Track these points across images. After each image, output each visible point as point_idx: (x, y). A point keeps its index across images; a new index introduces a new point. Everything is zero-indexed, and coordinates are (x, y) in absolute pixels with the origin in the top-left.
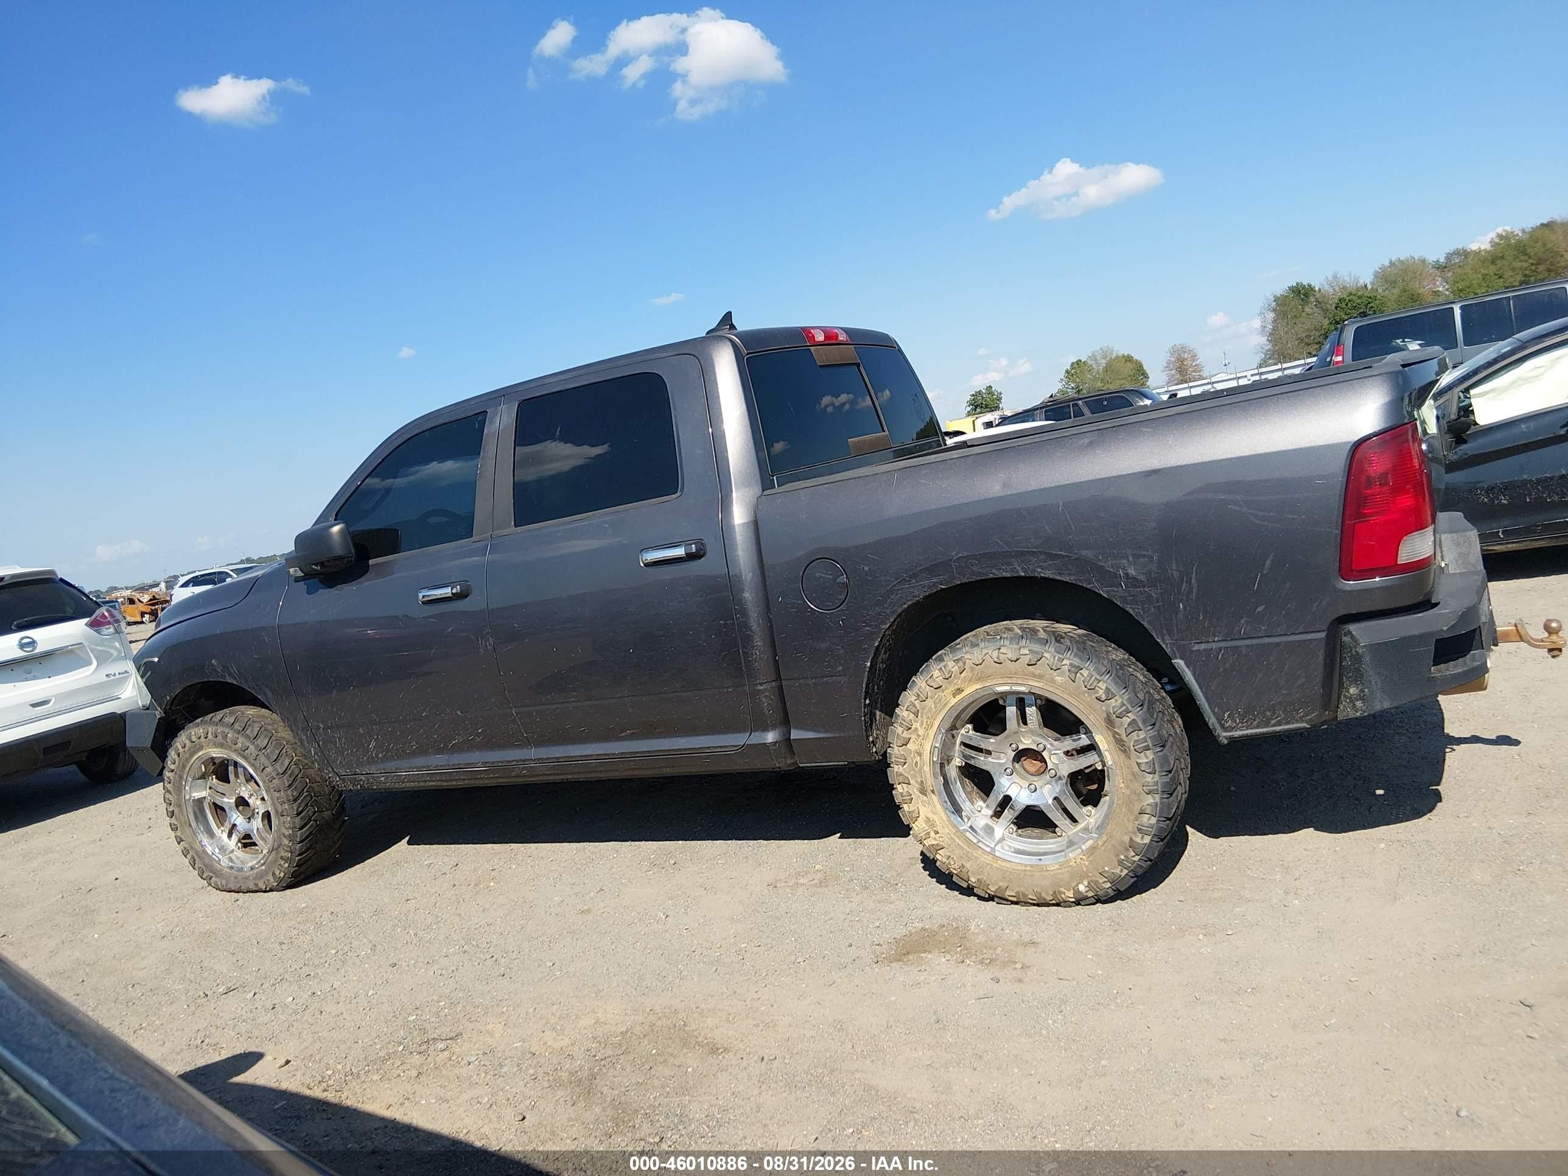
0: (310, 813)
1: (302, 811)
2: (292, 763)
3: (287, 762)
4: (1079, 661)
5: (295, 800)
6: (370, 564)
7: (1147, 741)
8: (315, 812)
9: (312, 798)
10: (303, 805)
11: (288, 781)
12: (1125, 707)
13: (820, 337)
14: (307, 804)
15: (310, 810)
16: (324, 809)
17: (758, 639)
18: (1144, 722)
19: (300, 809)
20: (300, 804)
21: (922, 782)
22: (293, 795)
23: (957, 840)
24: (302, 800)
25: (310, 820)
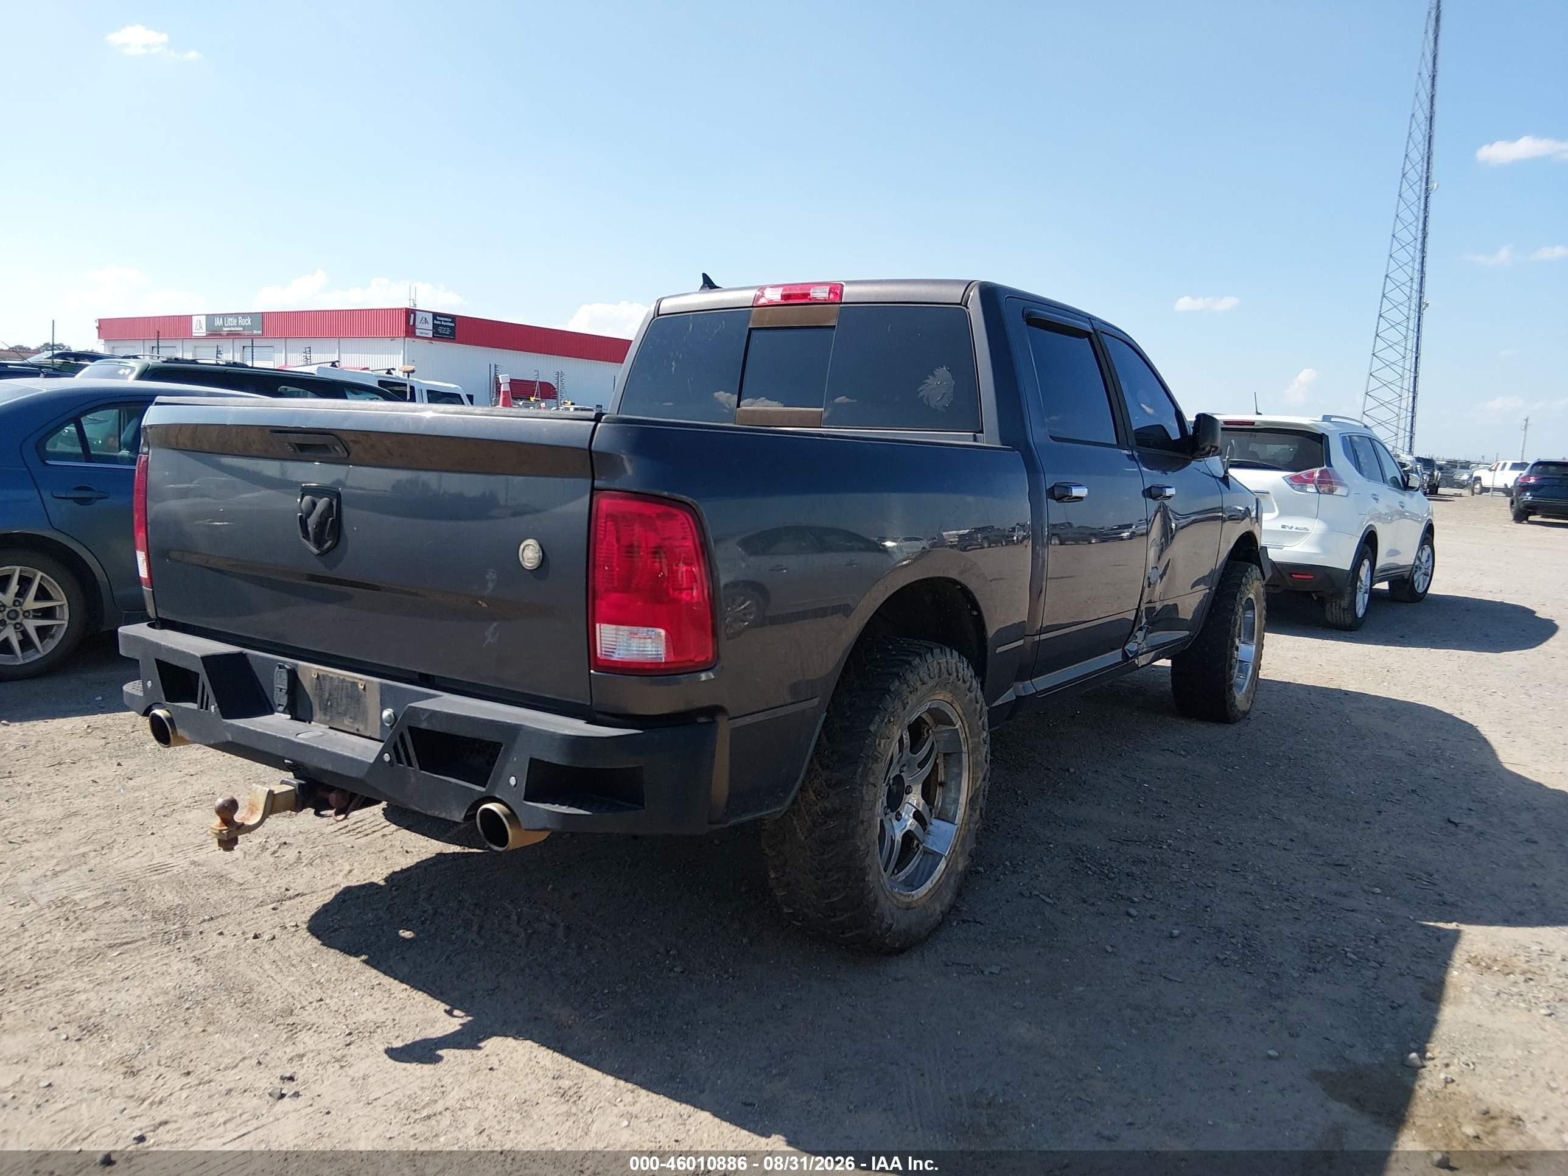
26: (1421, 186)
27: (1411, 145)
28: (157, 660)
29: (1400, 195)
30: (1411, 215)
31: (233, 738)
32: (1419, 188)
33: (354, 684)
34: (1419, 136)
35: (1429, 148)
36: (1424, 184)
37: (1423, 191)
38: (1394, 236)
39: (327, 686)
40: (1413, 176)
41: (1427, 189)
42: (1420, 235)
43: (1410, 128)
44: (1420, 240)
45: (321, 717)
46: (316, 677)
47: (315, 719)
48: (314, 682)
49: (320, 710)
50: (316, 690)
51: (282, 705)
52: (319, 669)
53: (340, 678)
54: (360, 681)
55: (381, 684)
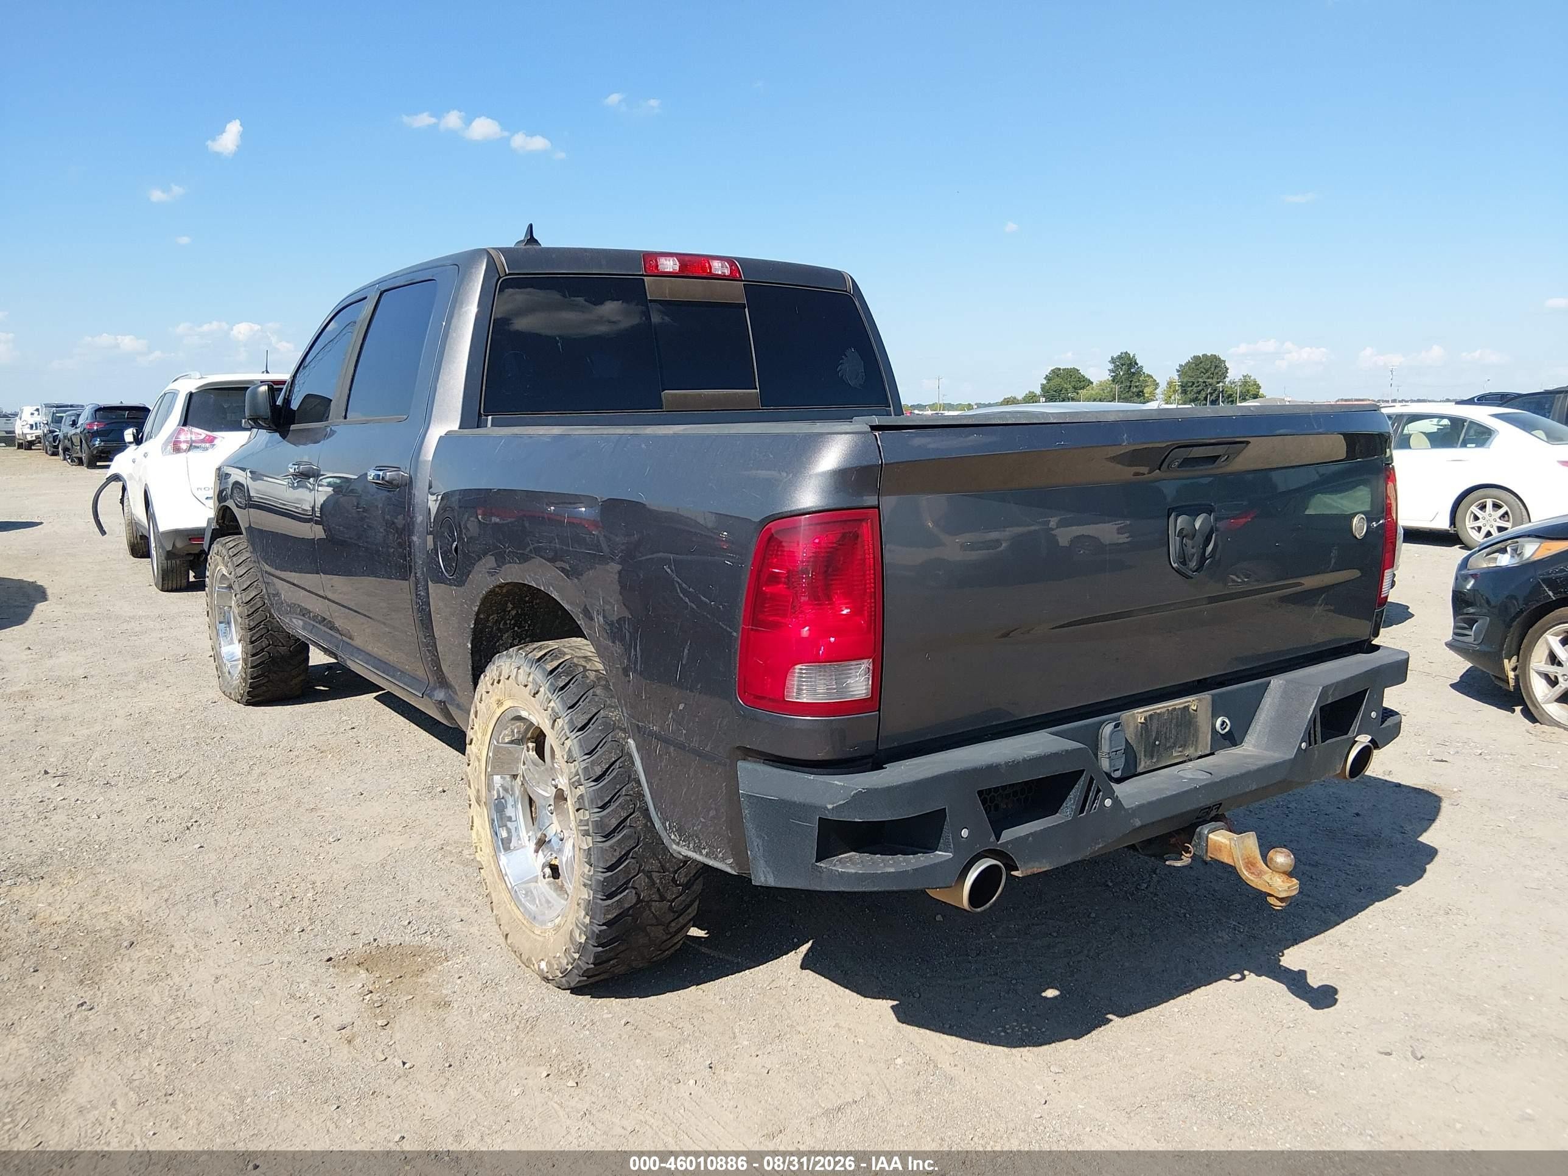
0: (263, 644)
1: (256, 641)
2: (258, 596)
3: (253, 594)
4: (561, 708)
5: (251, 630)
6: (291, 429)
7: (588, 825)
8: (269, 645)
9: (268, 631)
10: (258, 635)
11: (248, 611)
12: (578, 777)
13: (669, 265)
14: (262, 636)
15: (265, 642)
16: (280, 644)
17: (421, 588)
18: (592, 801)
19: (253, 639)
20: (255, 633)
21: (478, 790)
22: (249, 625)
23: (493, 865)
24: (257, 632)
25: (262, 650)
33: (1186, 709)
39: (1155, 725)
45: (1146, 763)
46: (1143, 720)
47: (1140, 770)
48: (1139, 728)
49: (1145, 756)
50: (1141, 735)
51: (1118, 770)
52: (1144, 712)
53: (1170, 708)
54: (1192, 702)
55: (1213, 695)
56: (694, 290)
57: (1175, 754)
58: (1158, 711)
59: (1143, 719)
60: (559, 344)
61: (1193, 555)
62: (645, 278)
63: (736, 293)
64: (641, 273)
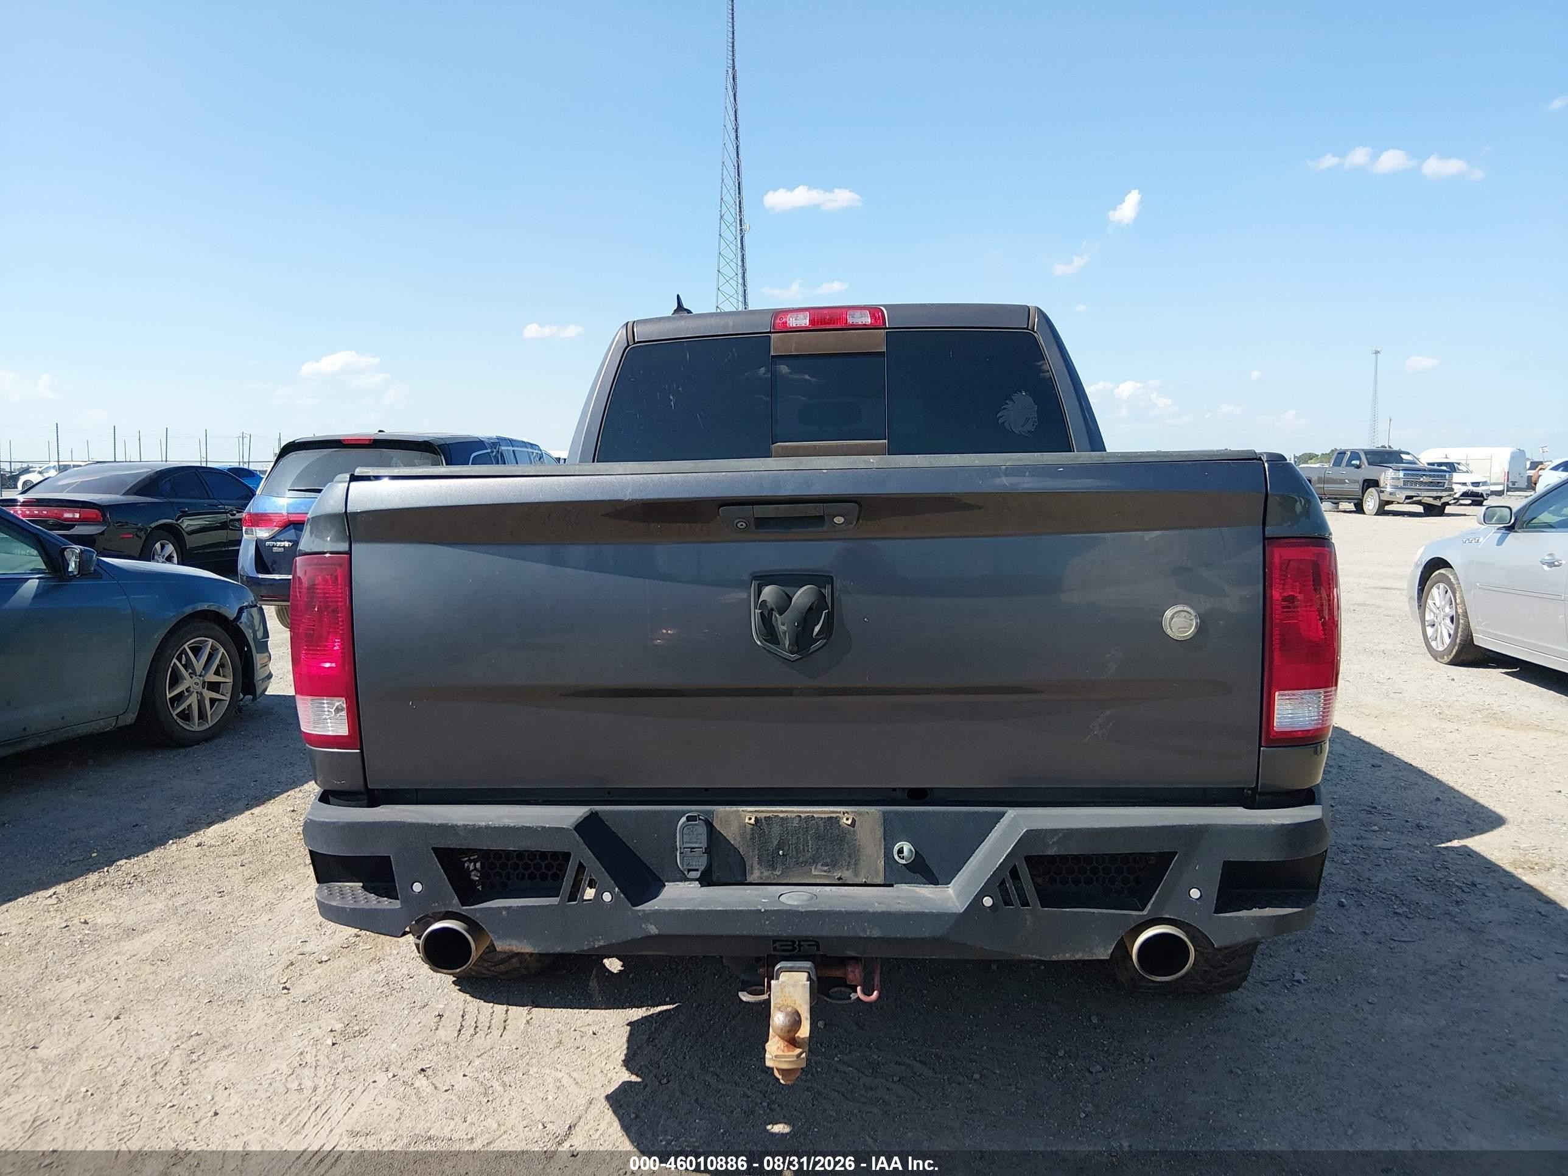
13: (799, 320)
26: (736, 227)
27: (725, 191)
28: (435, 849)
29: (720, 235)
30: (731, 252)
31: (660, 930)
32: (734, 229)
33: (833, 821)
34: (731, 183)
35: (739, 193)
36: (738, 225)
37: (738, 231)
38: (719, 271)
39: (776, 831)
40: (729, 218)
41: (741, 230)
42: (740, 271)
43: (722, 174)
44: (740, 275)
45: (762, 873)
46: (752, 821)
47: (749, 879)
48: (748, 830)
49: (760, 862)
50: (753, 839)
51: (697, 870)
52: (756, 811)
53: (803, 815)
54: (845, 815)
55: (884, 813)
56: (828, 342)
57: (814, 872)
58: (781, 815)
59: (753, 819)
60: (672, 403)
61: (785, 633)
62: (772, 335)
63: (878, 342)
64: (768, 330)
